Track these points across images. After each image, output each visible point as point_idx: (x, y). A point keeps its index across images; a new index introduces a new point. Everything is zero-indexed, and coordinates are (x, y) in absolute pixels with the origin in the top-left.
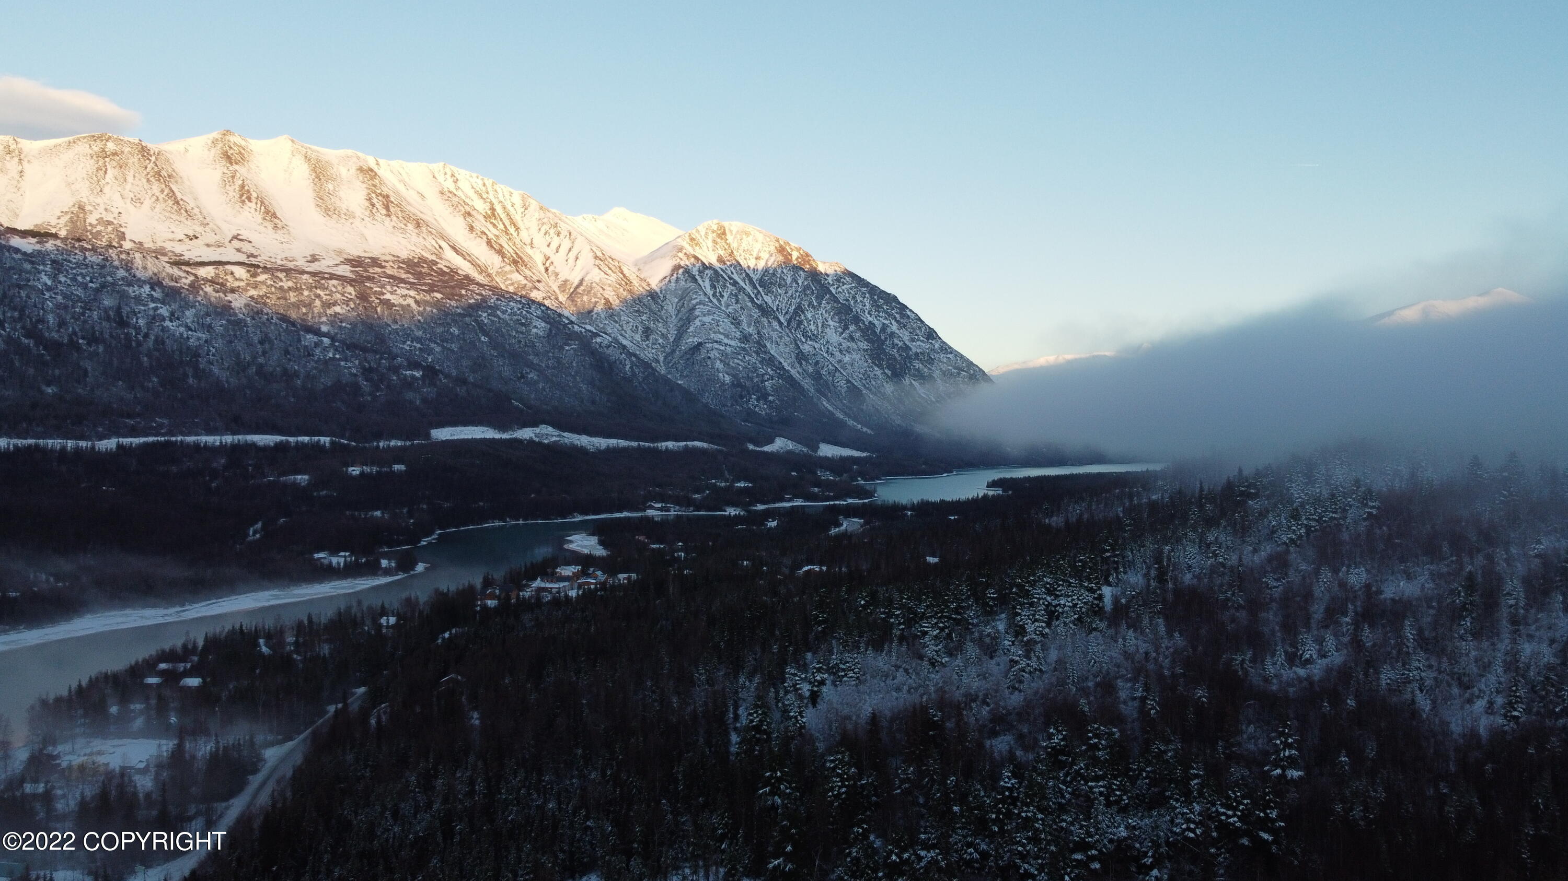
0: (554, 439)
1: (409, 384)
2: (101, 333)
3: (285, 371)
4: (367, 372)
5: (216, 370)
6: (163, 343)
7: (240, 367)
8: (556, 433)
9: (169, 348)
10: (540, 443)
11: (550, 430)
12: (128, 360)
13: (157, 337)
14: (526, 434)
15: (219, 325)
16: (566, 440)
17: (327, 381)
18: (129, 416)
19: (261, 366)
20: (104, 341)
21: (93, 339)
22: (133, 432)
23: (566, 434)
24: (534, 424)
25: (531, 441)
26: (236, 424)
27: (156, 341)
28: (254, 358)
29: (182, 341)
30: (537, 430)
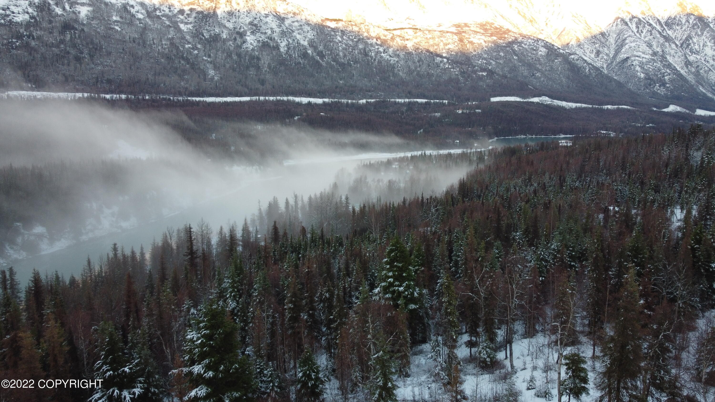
0: (549, 103)
1: (481, 78)
2: (359, 59)
3: (428, 73)
4: (463, 73)
5: (401, 73)
6: (381, 63)
7: (410, 72)
8: (550, 100)
9: (383, 64)
10: (542, 104)
11: (547, 98)
12: (368, 70)
13: (379, 60)
14: (536, 100)
15: (402, 54)
16: (555, 103)
17: (446, 77)
18: (369, 91)
19: (419, 72)
20: (360, 63)
21: (356, 62)
22: (371, 97)
23: (555, 101)
24: (539, 96)
25: (538, 103)
26: (410, 95)
27: (378, 62)
28: (416, 68)
29: (388, 61)
30: (541, 98)
